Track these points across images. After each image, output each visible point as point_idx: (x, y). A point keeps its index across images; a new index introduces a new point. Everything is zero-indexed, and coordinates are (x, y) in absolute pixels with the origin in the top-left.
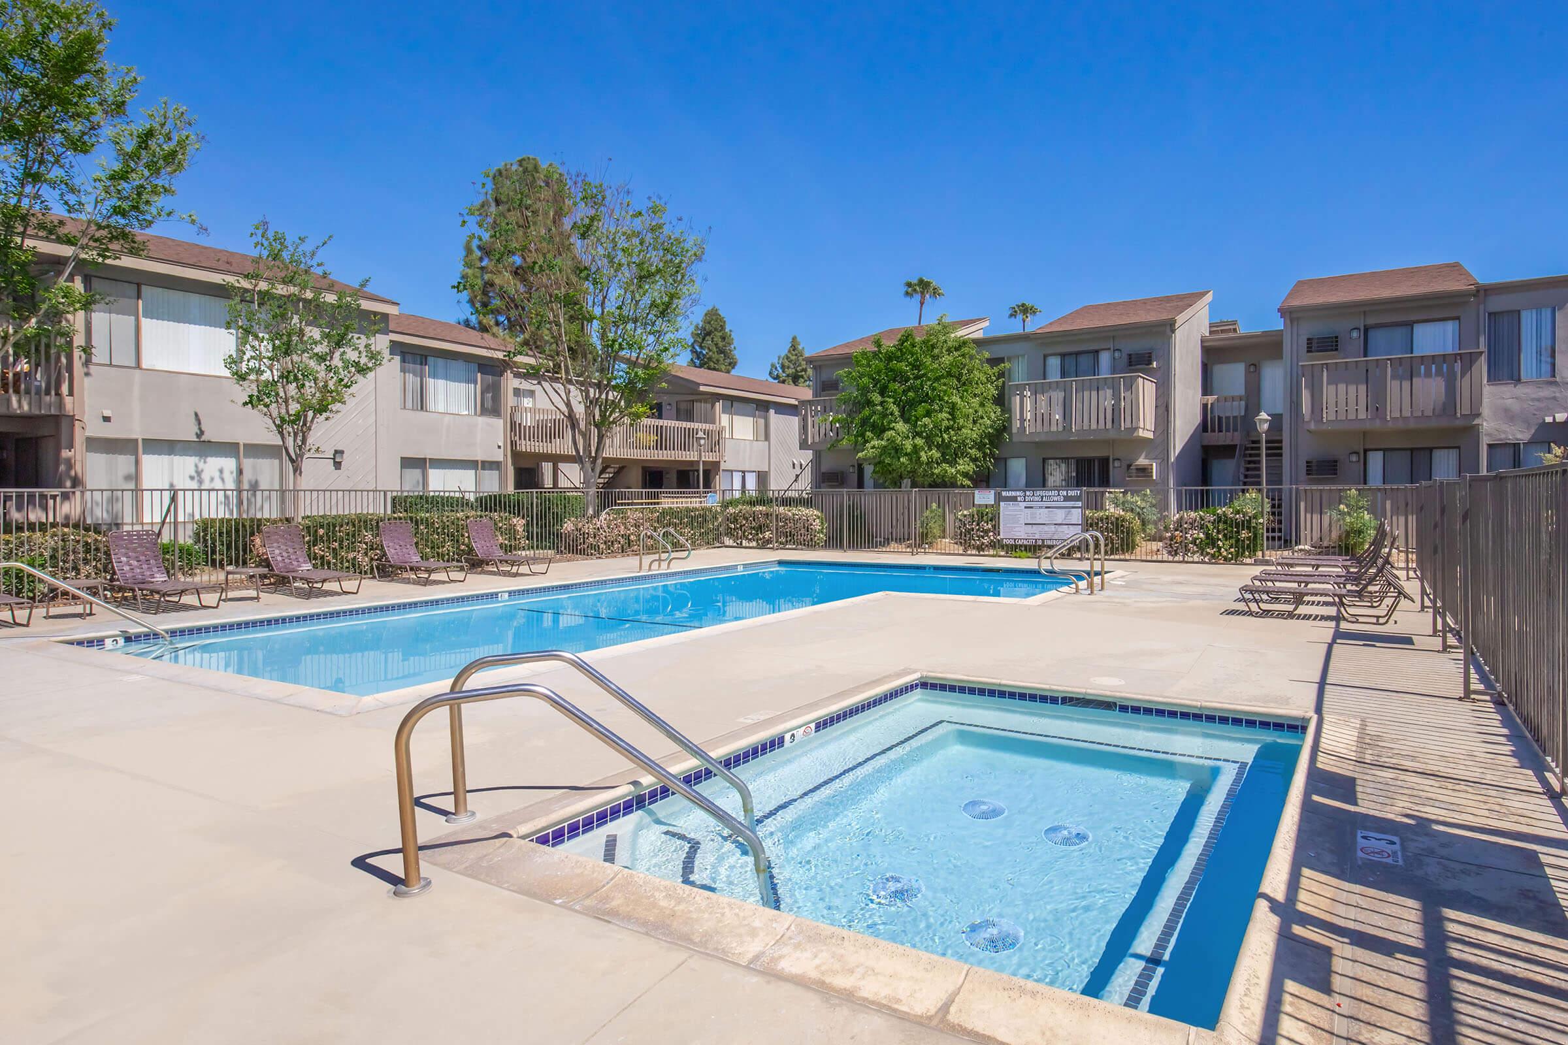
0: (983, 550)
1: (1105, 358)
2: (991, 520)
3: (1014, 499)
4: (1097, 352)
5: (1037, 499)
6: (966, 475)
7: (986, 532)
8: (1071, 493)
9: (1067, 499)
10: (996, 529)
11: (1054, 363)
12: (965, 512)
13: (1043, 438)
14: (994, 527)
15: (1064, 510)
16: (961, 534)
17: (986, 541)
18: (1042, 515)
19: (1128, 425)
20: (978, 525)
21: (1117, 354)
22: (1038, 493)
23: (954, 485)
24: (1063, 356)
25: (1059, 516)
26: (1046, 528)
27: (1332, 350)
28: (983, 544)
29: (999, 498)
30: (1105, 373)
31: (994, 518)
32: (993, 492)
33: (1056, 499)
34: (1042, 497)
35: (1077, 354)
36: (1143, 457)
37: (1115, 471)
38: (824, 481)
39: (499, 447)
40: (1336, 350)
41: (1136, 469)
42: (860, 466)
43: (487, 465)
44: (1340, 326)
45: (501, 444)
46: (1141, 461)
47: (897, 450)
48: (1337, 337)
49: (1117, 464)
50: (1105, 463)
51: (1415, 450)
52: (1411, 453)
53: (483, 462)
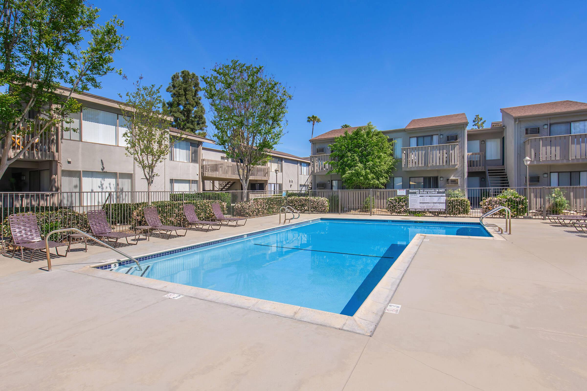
0: (401, 213)
1: (435, 138)
2: (404, 201)
3: (415, 193)
4: (432, 136)
5: (425, 193)
6: (382, 184)
7: (403, 206)
8: (440, 190)
9: (439, 193)
10: (407, 205)
11: (413, 141)
12: (392, 198)
13: (415, 169)
14: (406, 204)
15: (437, 197)
16: (391, 207)
17: (402, 210)
18: (428, 199)
19: (453, 163)
20: (399, 203)
21: (441, 137)
22: (426, 190)
23: (377, 188)
24: (417, 137)
25: (435, 199)
26: (429, 204)
27: (536, 133)
28: (401, 211)
29: (408, 193)
30: (435, 144)
31: (406, 200)
32: (405, 190)
33: (434, 193)
34: (427, 192)
35: (423, 137)
36: (452, 176)
37: (441, 182)
38: (318, 187)
39: (197, 175)
40: (539, 133)
41: (451, 181)
42: (332, 181)
43: (193, 182)
44: (539, 124)
45: (198, 174)
46: (452, 178)
47: (358, 174)
48: (539, 128)
49: (442, 179)
50: (436, 179)
51: (571, 172)
52: (569, 173)
53: (192, 180)
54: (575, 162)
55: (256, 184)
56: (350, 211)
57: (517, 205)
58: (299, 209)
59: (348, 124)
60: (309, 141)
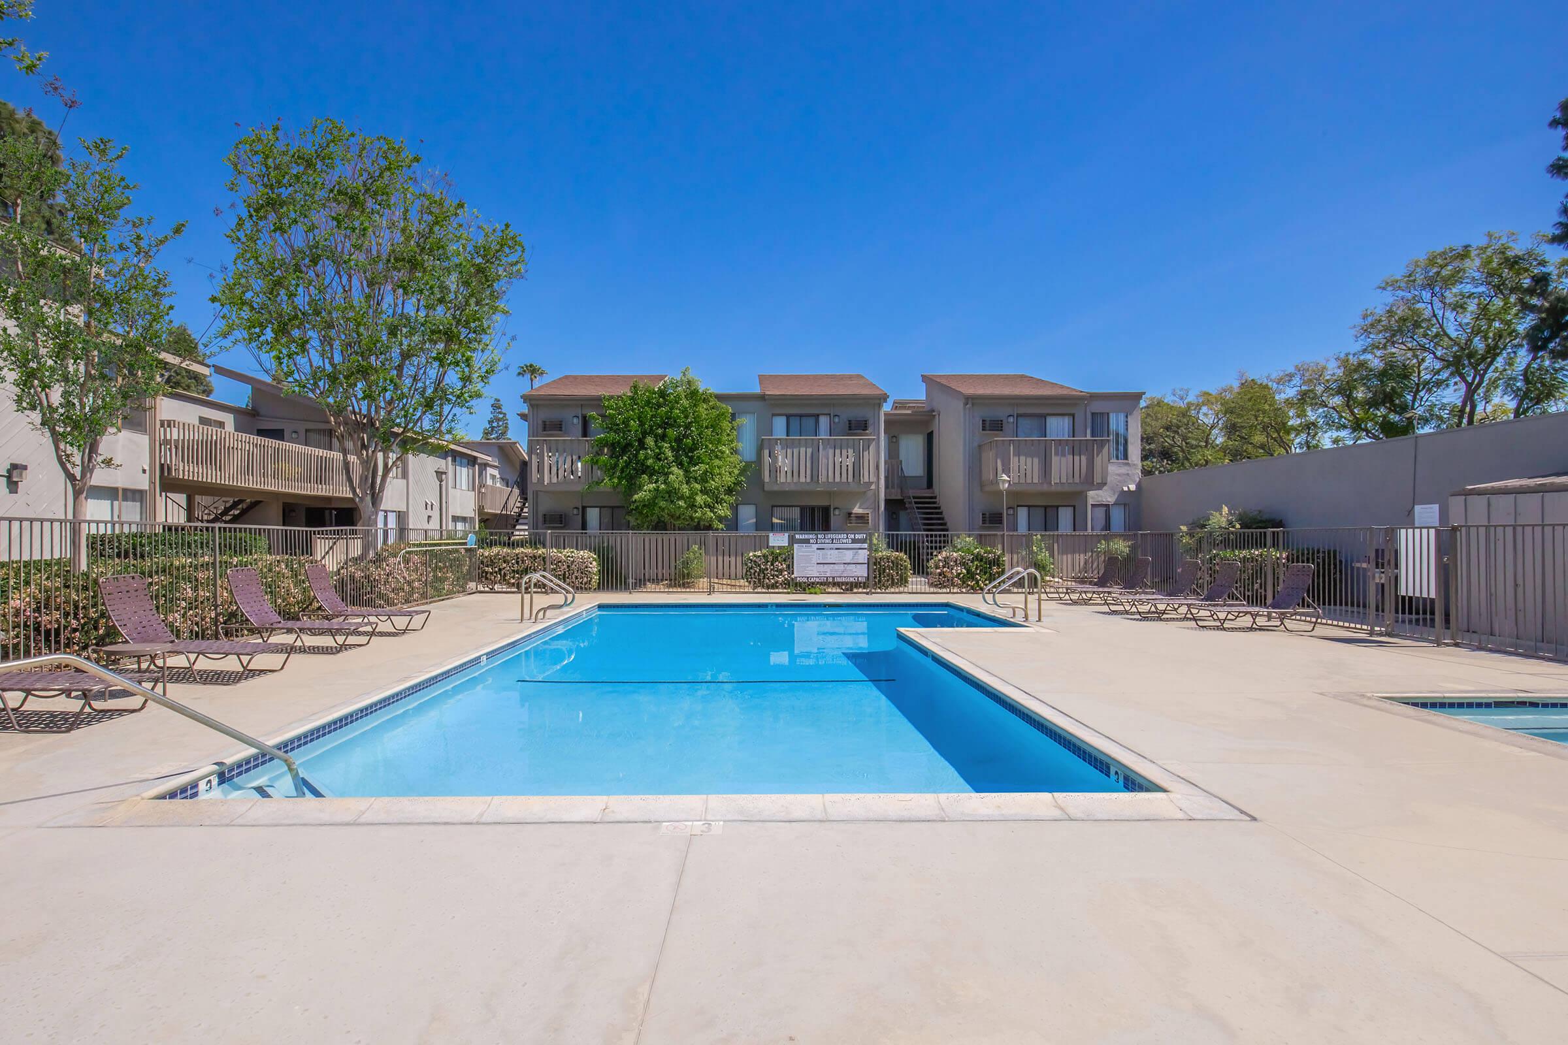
0: (777, 587)
1: (824, 421)
2: (785, 560)
3: (807, 541)
4: (818, 415)
5: (827, 541)
6: (721, 519)
7: (781, 571)
8: (857, 536)
9: (854, 541)
10: (790, 568)
11: (780, 424)
12: (759, 553)
13: (793, 488)
14: (788, 566)
15: (852, 551)
16: (754, 574)
17: (780, 579)
18: (832, 555)
19: (866, 480)
20: (772, 565)
21: (836, 420)
22: (829, 536)
23: (709, 528)
24: (788, 417)
25: (848, 556)
26: (836, 567)
27: (998, 430)
28: (777, 582)
29: (792, 541)
30: (823, 435)
31: (787, 556)
32: (786, 535)
33: (845, 541)
34: (833, 540)
35: (801, 416)
36: (858, 505)
37: (835, 518)
38: (545, 522)
39: (144, 471)
40: (1001, 430)
41: (856, 517)
42: (584, 508)
43: (129, 494)
44: (1000, 413)
45: (147, 468)
46: (857, 510)
47: (672, 494)
48: (1001, 421)
49: (837, 512)
50: (826, 511)
51: (1046, 507)
52: (1043, 509)
53: (125, 490)
54: (1059, 489)
55: (327, 512)
56: (645, 584)
57: (990, 568)
58: (513, 581)
59: (537, 365)
60: (522, 397)
